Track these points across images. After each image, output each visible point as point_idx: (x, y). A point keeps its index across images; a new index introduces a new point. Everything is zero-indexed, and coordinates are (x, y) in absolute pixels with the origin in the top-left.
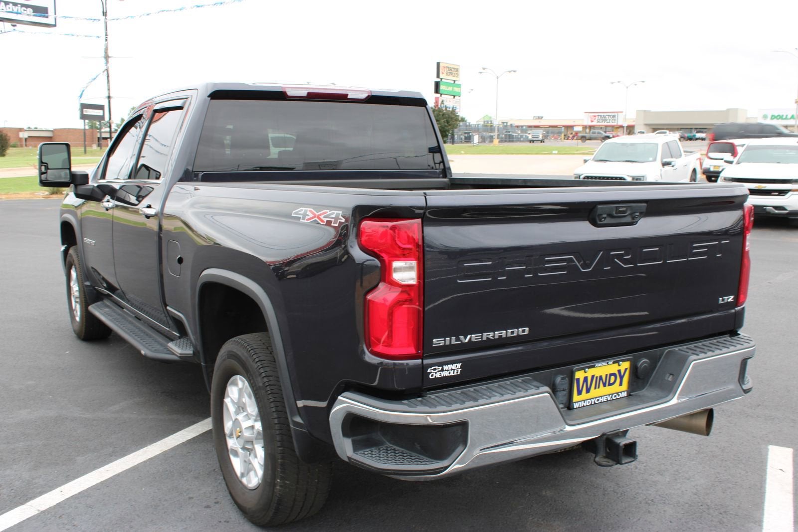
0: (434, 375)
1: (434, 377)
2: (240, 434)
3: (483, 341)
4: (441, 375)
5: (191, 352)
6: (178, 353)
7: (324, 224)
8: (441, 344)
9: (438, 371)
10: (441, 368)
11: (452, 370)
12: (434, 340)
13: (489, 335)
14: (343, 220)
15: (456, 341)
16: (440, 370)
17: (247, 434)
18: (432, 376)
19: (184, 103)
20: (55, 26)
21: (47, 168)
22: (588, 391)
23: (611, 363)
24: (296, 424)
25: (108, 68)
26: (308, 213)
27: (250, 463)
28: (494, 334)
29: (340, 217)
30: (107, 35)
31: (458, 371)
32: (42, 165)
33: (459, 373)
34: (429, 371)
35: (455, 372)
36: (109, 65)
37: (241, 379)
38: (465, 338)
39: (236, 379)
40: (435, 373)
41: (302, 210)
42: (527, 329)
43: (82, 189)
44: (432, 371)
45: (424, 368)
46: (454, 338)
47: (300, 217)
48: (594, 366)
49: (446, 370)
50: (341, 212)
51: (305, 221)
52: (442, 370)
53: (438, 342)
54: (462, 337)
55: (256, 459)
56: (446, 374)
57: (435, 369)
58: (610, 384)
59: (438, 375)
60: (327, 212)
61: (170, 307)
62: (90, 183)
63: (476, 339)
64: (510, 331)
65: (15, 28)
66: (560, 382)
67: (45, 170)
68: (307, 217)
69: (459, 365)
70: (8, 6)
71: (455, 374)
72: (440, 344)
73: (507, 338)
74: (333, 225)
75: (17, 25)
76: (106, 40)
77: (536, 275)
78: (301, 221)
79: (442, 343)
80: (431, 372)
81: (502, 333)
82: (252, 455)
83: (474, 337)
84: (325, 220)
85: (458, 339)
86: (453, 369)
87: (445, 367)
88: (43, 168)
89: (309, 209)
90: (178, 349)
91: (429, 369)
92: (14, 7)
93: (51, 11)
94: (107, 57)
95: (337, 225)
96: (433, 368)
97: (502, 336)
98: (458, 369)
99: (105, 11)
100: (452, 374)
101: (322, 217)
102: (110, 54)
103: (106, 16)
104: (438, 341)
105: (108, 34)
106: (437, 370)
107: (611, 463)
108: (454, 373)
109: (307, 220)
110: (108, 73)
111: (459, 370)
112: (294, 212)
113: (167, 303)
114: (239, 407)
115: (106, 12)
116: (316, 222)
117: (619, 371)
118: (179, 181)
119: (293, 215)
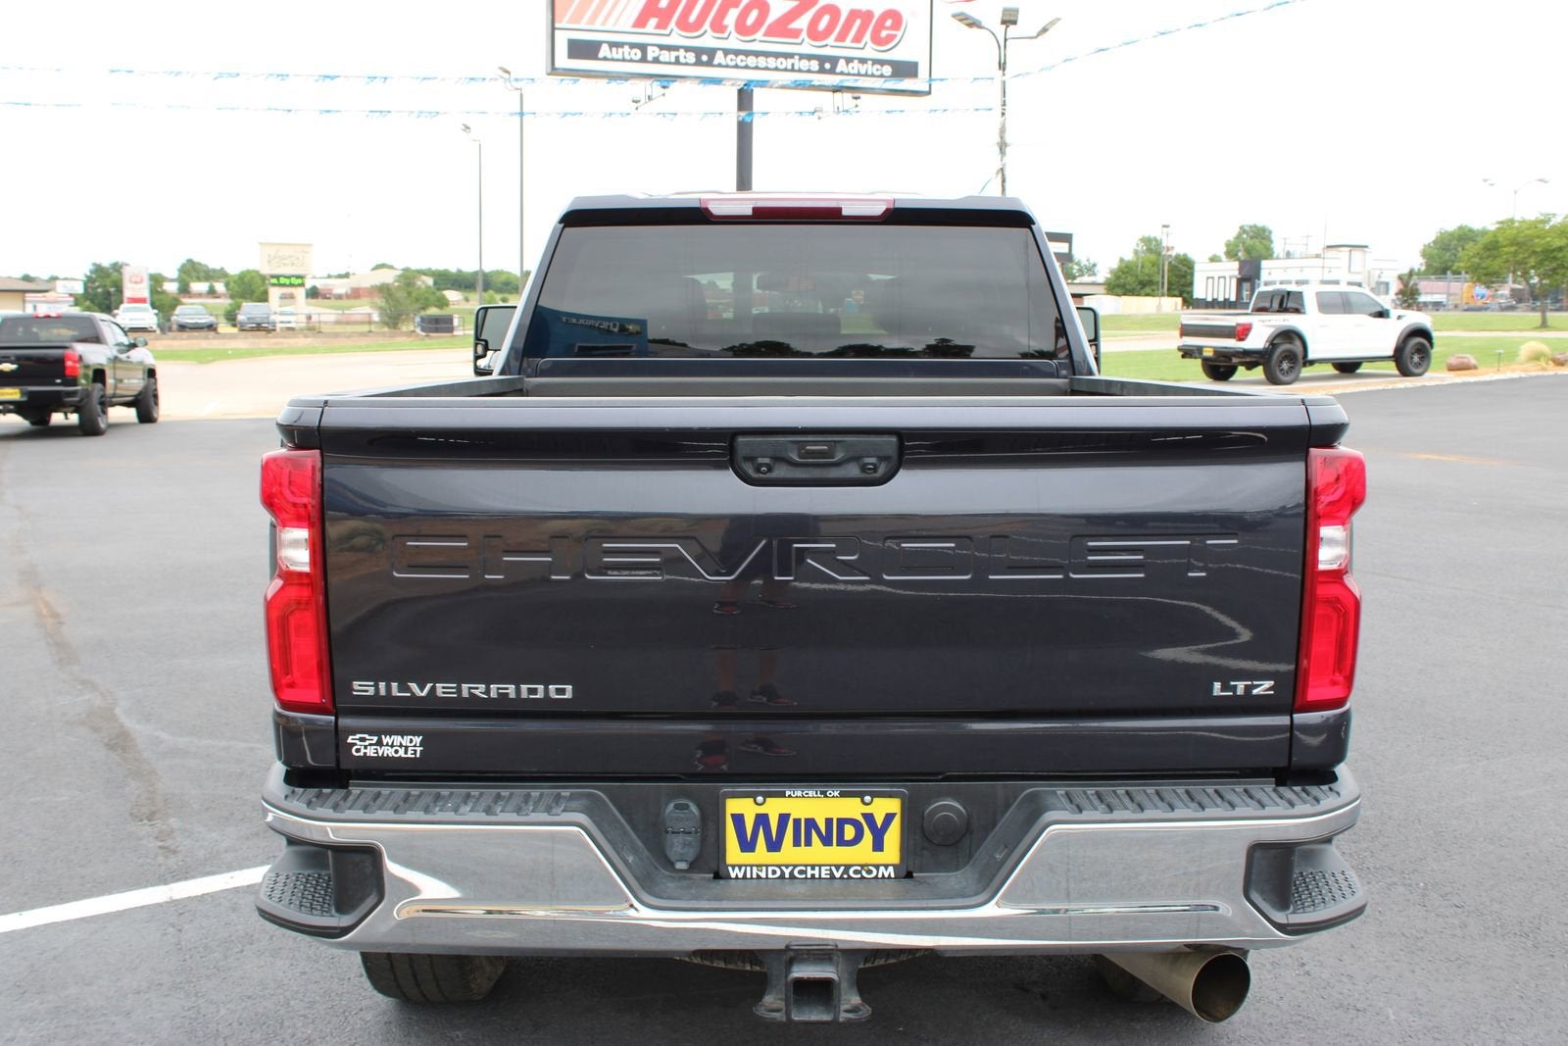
0: (363, 751)
1: (361, 754)
3: (460, 698)
4: (377, 753)
8: (370, 693)
9: (371, 745)
10: (375, 738)
11: (401, 746)
12: (355, 684)
13: (477, 688)
15: (401, 691)
16: (374, 742)
18: (358, 750)
20: (929, 93)
21: (486, 348)
22: (774, 846)
23: (836, 794)
25: (1004, 165)
28: (488, 688)
30: (1004, 105)
31: (415, 751)
32: (478, 344)
33: (418, 756)
34: (349, 741)
35: (410, 752)
36: (1006, 159)
38: (422, 690)
40: (363, 746)
42: (569, 688)
44: (358, 742)
45: (338, 735)
46: (394, 685)
48: (782, 795)
49: (387, 745)
52: (380, 743)
53: (362, 688)
54: (414, 686)
56: (389, 752)
57: (362, 740)
58: (842, 842)
59: (371, 752)
63: (444, 693)
64: (524, 687)
65: (858, 102)
66: (672, 812)
67: (483, 351)
69: (418, 740)
70: (851, 65)
71: (409, 755)
72: (367, 691)
73: (521, 700)
75: (862, 96)
76: (1003, 114)
77: (578, 576)
79: (371, 691)
80: (355, 744)
81: (507, 689)
83: (442, 689)
85: (403, 688)
86: (403, 746)
87: (386, 740)
88: (480, 349)
91: (351, 737)
92: (860, 65)
93: (923, 70)
94: (1003, 147)
96: (358, 736)
97: (507, 694)
98: (415, 746)
99: (1002, 61)
100: (401, 753)
102: (1008, 139)
103: (1004, 70)
105: (1007, 103)
106: (367, 743)
108: (406, 753)
110: (1003, 175)
111: (419, 749)
115: (1005, 63)
117: (869, 818)
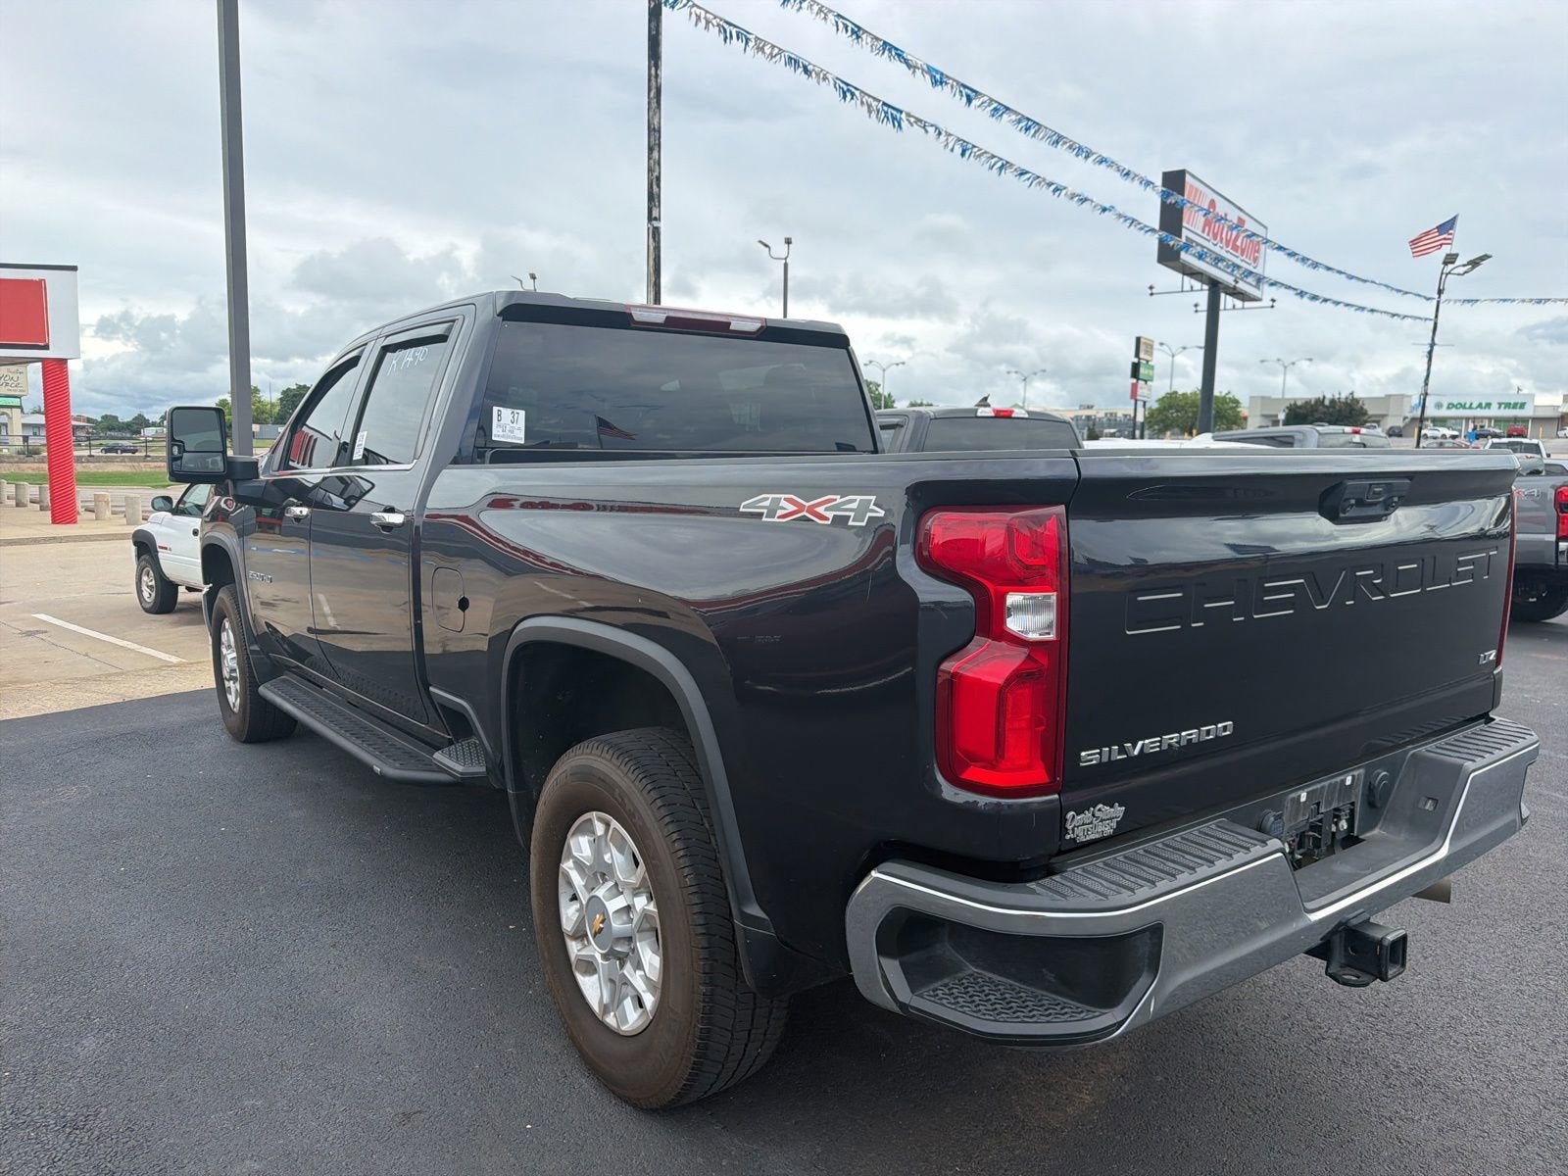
2: (601, 926)
3: (1163, 752)
5: (484, 769)
6: (458, 772)
7: (829, 522)
8: (1094, 762)
12: (1083, 754)
13: (1172, 739)
14: (881, 513)
15: (1120, 753)
17: (618, 925)
19: (450, 329)
21: (182, 449)
24: (748, 919)
26: (783, 503)
27: (626, 982)
28: (1180, 736)
29: (872, 507)
32: (173, 445)
37: (600, 820)
39: (590, 820)
41: (765, 501)
42: (1231, 724)
43: (245, 488)
45: (1061, 814)
46: (1115, 748)
47: (763, 513)
50: (873, 498)
51: (776, 520)
53: (1090, 757)
54: (1128, 745)
55: (639, 973)
60: (835, 500)
61: (435, 687)
62: (261, 477)
64: (1204, 730)
66: (1273, 823)
67: (179, 453)
68: (780, 512)
72: (1091, 760)
73: (1200, 743)
74: (850, 523)
77: (1249, 618)
78: (764, 519)
79: (1095, 760)
82: (628, 966)
83: (1150, 744)
84: (830, 515)
85: (1122, 750)
88: (176, 450)
89: (783, 496)
90: (453, 763)
95: (864, 524)
97: (1191, 739)
101: (820, 510)
104: (1089, 755)
107: (1364, 978)
109: (779, 517)
112: (743, 504)
113: (430, 679)
114: (595, 874)
116: (805, 519)
118: (451, 464)
119: (741, 510)
